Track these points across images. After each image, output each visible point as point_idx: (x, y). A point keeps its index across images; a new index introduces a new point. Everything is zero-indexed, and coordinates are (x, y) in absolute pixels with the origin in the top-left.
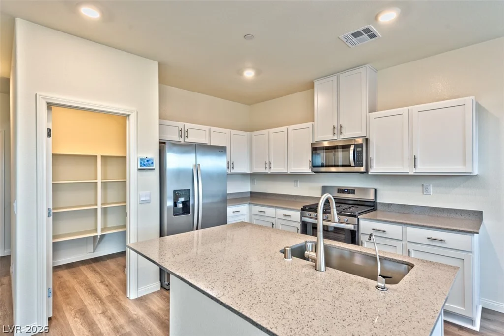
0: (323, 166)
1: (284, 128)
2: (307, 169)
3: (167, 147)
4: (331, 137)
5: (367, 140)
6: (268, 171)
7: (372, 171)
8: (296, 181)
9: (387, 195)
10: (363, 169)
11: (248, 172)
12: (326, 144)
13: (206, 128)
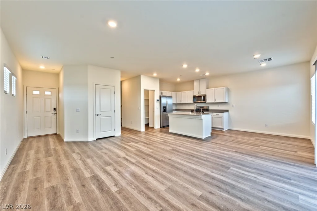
0: (196, 101)
1: (186, 92)
2: (192, 102)
3: (161, 97)
4: (198, 94)
5: (206, 95)
6: (182, 103)
7: (207, 102)
8: (189, 105)
9: (211, 108)
10: (205, 102)
11: (176, 103)
12: (197, 96)
13: (166, 92)
